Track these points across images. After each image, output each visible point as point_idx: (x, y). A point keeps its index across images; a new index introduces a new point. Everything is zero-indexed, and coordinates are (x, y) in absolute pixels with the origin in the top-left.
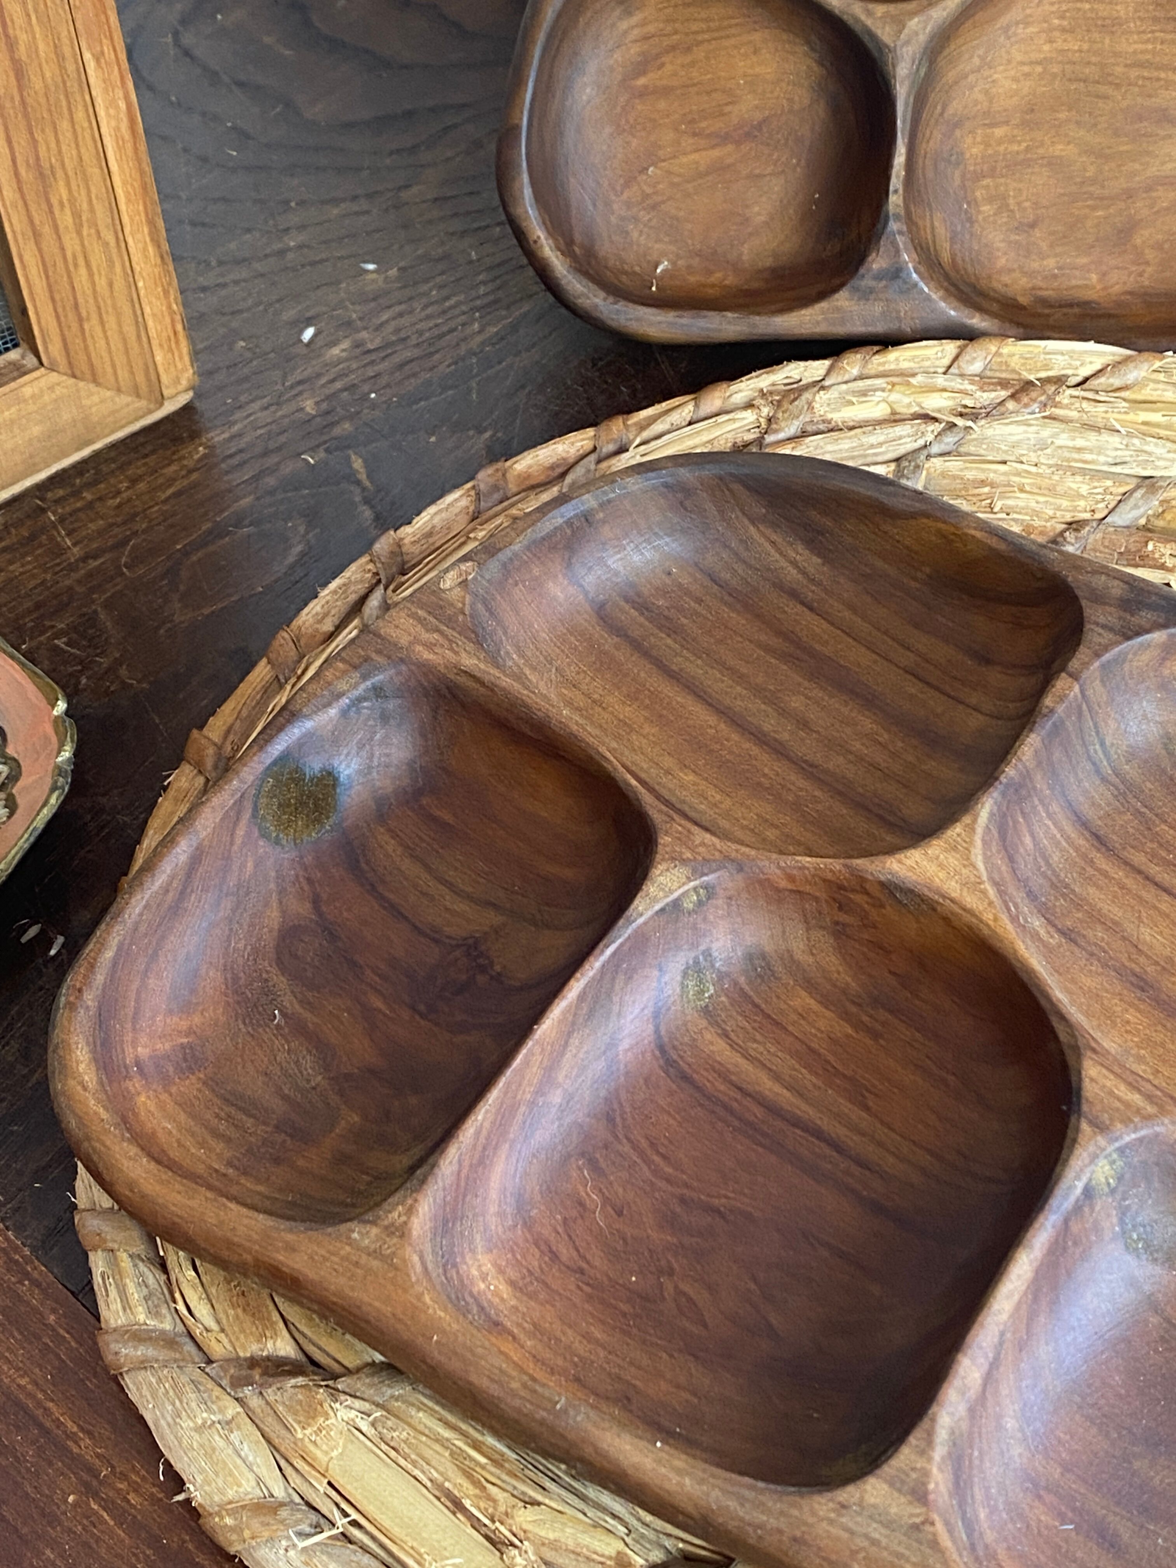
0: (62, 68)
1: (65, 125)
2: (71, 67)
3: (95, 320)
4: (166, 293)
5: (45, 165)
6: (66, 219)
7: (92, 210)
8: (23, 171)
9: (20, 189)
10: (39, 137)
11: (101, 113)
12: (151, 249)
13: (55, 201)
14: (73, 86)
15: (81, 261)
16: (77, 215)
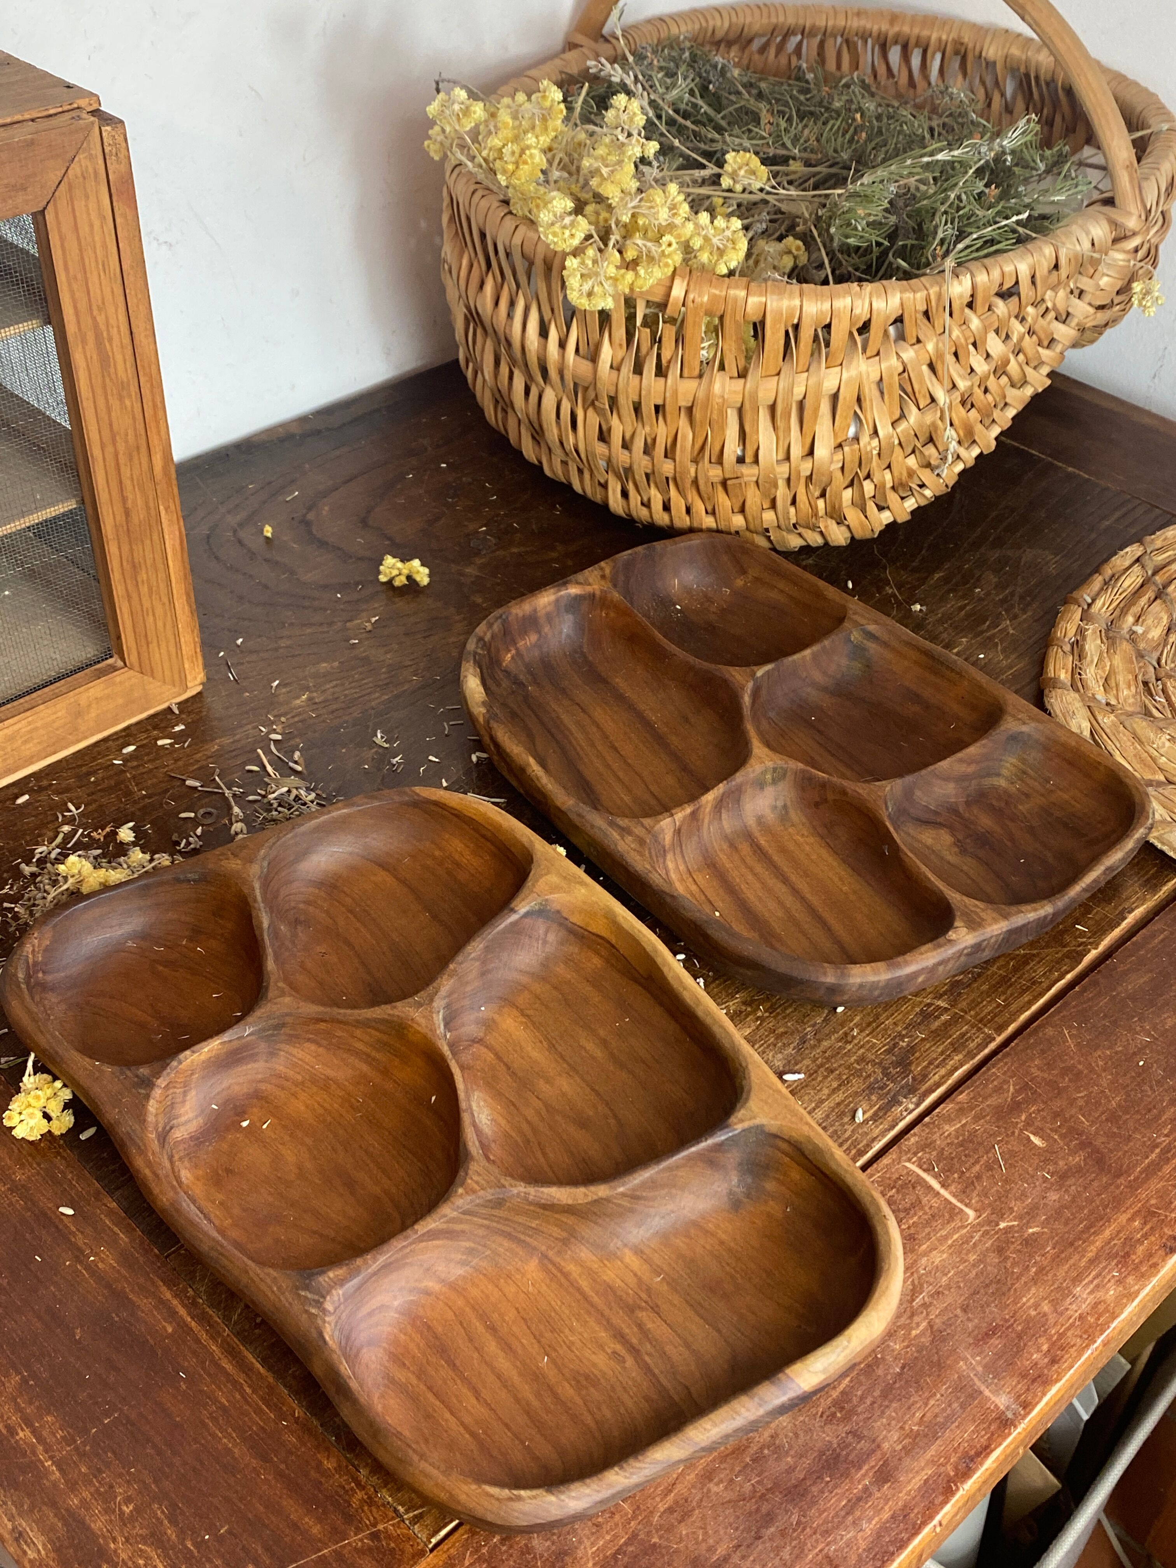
0: (149, 513)
1: (148, 542)
2: (153, 512)
3: (155, 644)
4: (193, 631)
5: (136, 561)
6: (144, 589)
7: (158, 587)
8: (125, 564)
9: (123, 574)
10: (134, 547)
11: (166, 537)
12: (187, 608)
13: (139, 580)
14: (153, 523)
15: (151, 613)
16: (150, 589)
